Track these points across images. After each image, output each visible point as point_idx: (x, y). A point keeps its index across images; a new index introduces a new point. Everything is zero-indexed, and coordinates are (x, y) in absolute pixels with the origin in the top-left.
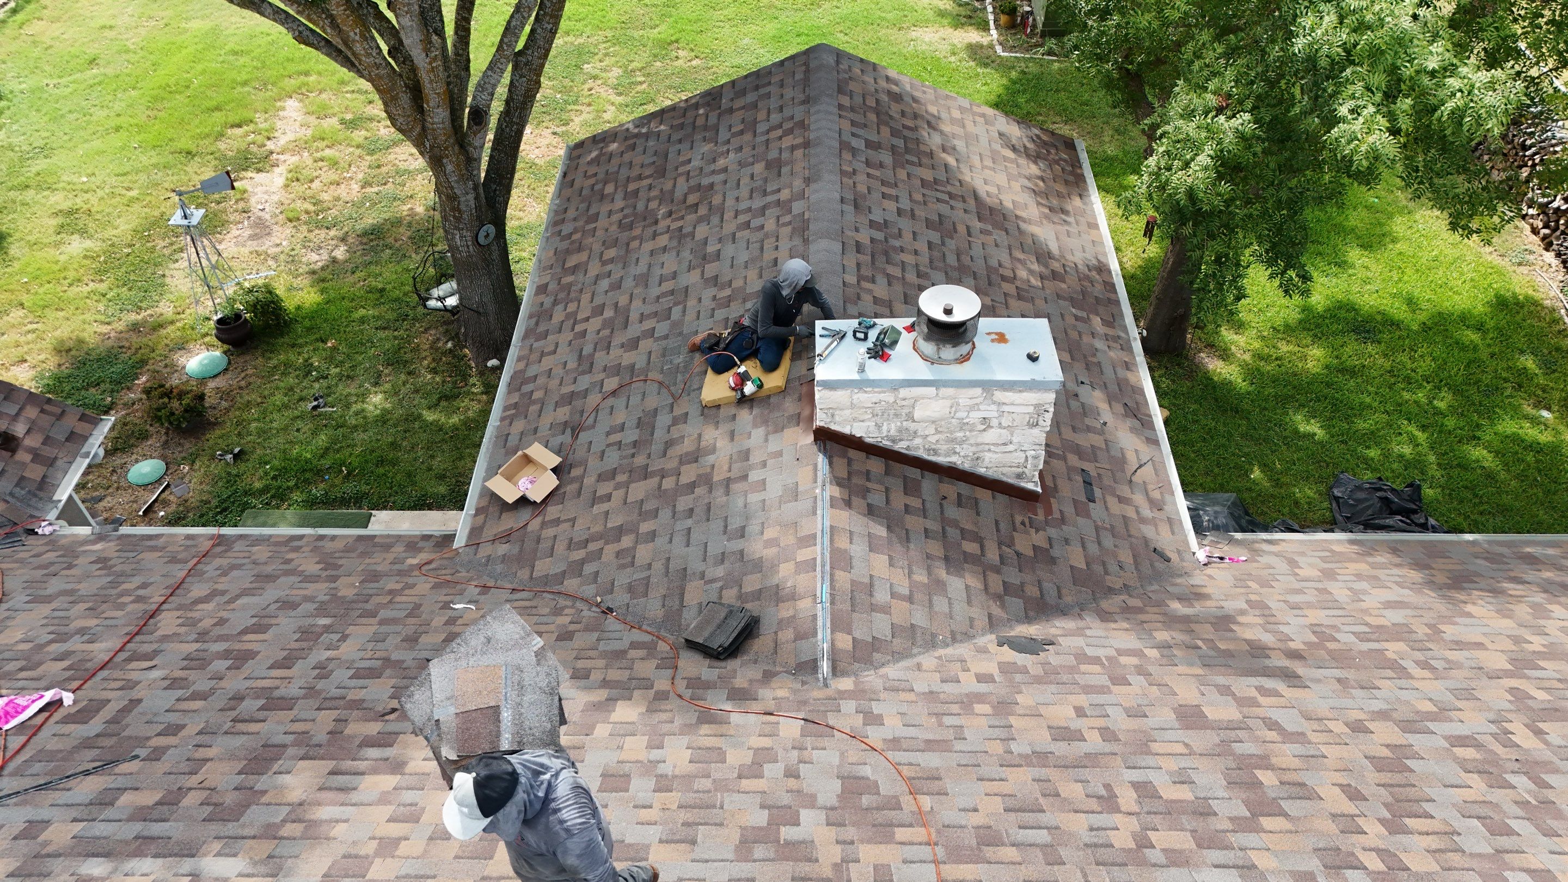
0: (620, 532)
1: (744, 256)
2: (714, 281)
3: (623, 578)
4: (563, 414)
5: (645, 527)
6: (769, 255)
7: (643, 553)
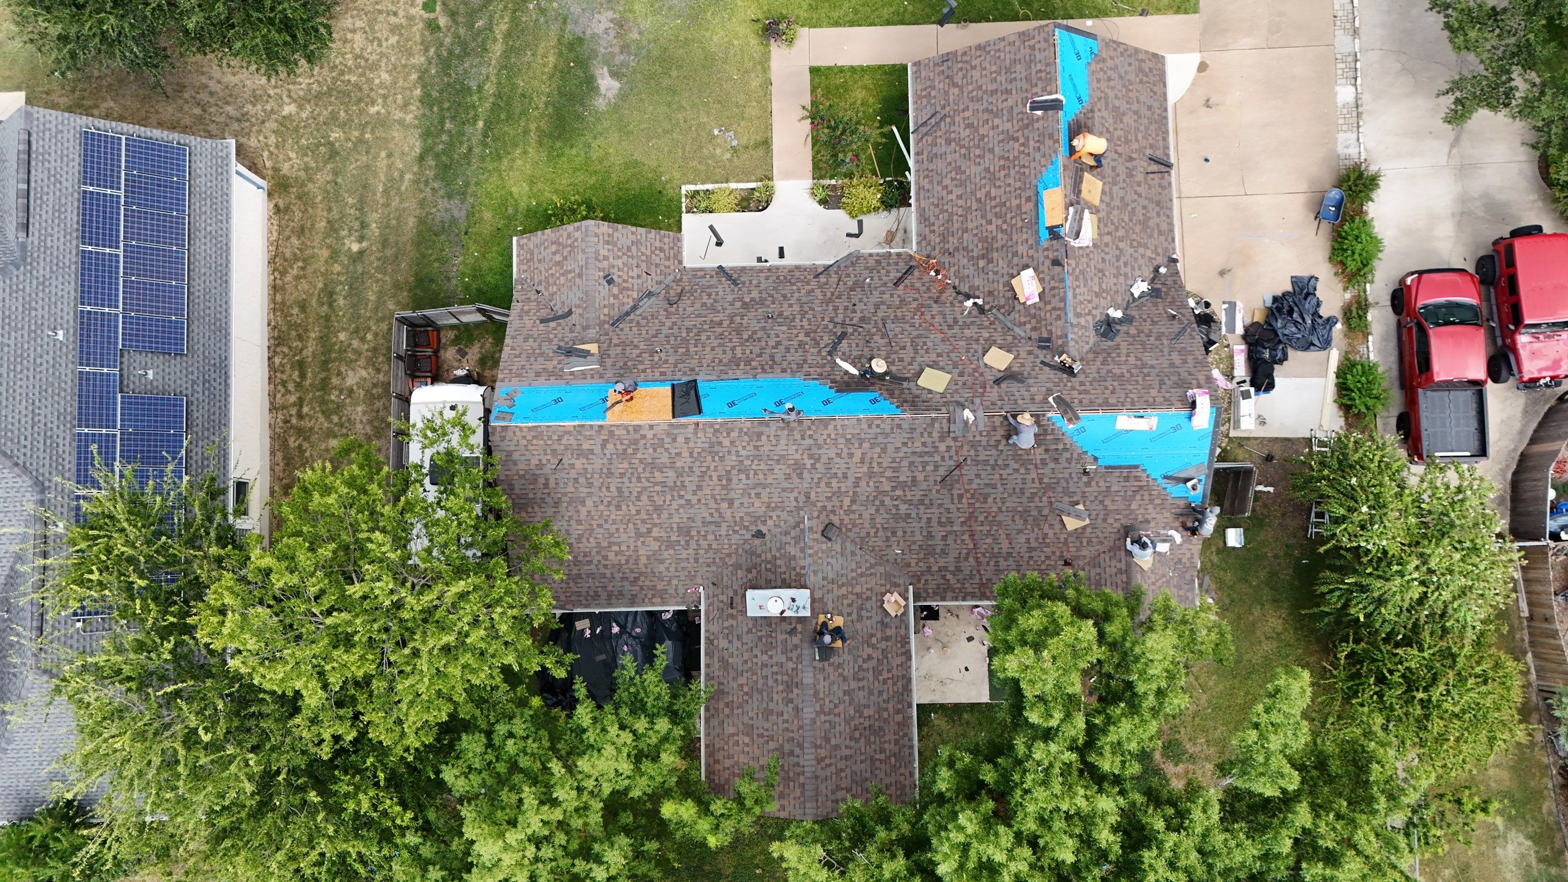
0: (862, 575)
1: (835, 687)
2: (845, 679)
3: (858, 558)
4: (889, 632)
5: (854, 574)
6: (826, 684)
7: (854, 566)
